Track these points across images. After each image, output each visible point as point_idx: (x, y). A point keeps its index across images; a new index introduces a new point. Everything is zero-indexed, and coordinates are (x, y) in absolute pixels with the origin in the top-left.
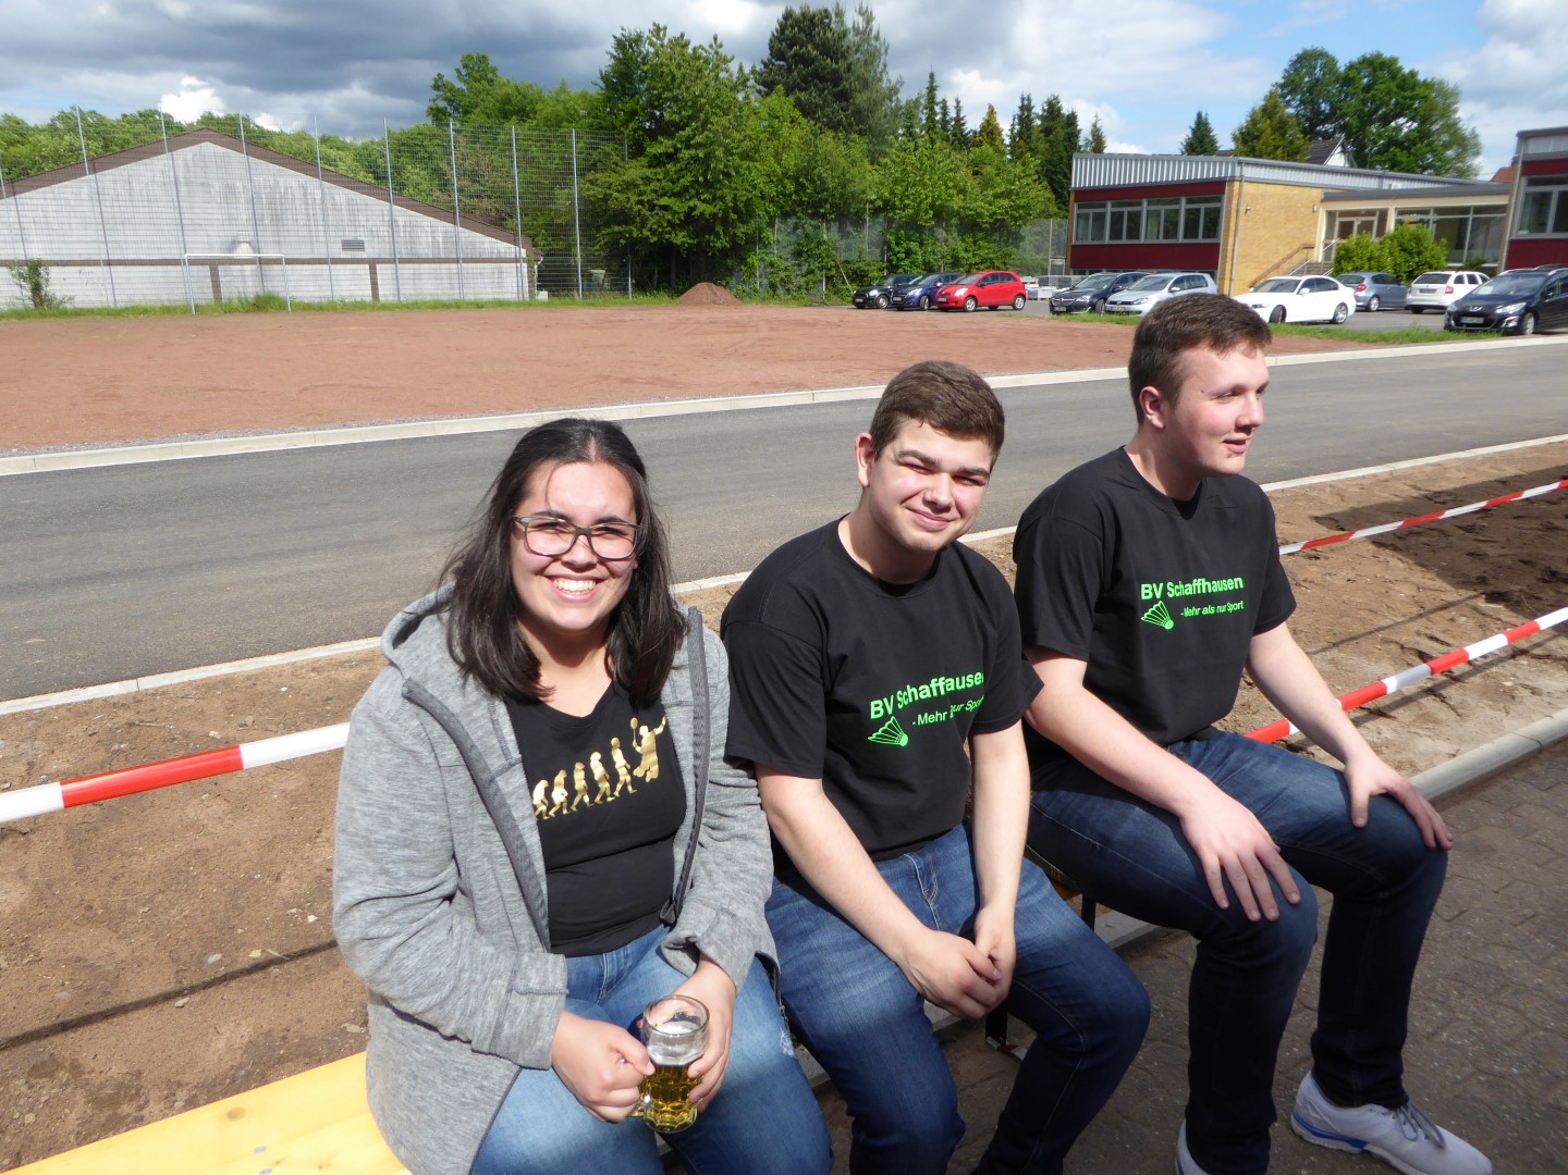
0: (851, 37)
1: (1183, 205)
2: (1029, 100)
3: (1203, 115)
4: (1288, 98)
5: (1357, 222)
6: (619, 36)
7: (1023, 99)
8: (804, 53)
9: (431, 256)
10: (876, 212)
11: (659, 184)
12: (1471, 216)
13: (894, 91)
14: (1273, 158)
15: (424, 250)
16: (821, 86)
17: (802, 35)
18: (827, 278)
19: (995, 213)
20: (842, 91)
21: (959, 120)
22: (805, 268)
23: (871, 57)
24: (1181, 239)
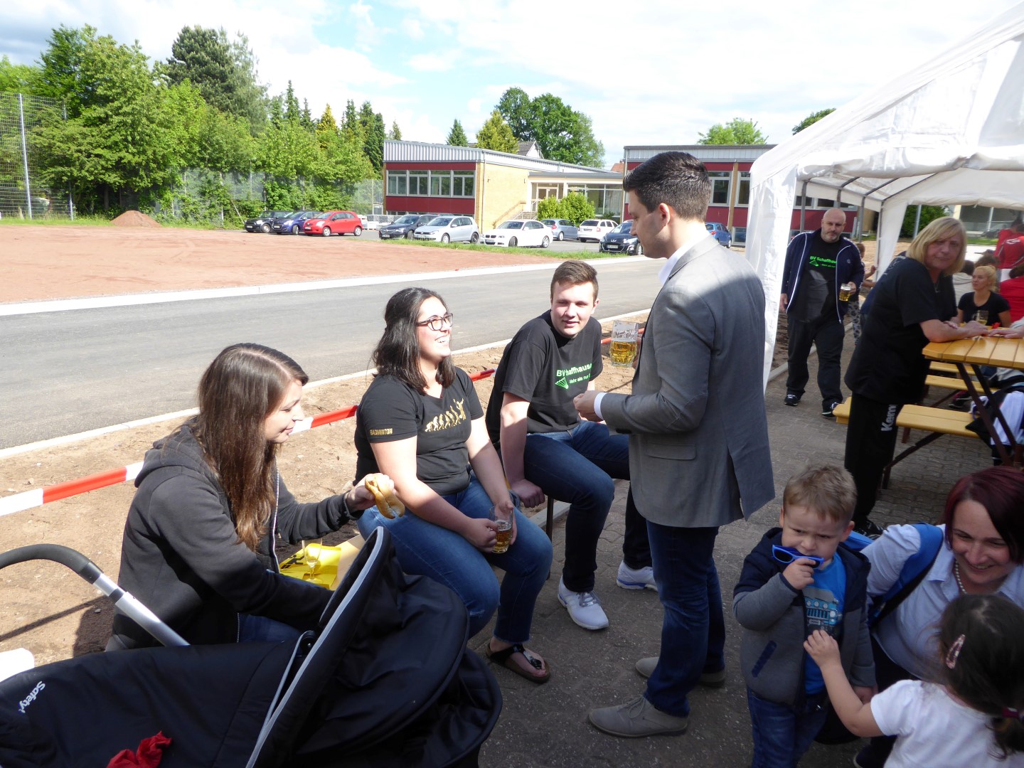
0: (232, 51)
1: (452, 175)
2: (352, 103)
3: (458, 121)
4: (504, 115)
6: (57, 30)
7: (349, 102)
8: (199, 57)
10: (258, 168)
11: (93, 139)
12: (605, 189)
13: (264, 89)
14: (500, 150)
16: (213, 81)
17: (197, 45)
18: (224, 211)
19: (337, 174)
20: (227, 86)
21: (307, 112)
22: (208, 204)
23: (247, 65)
24: (452, 195)
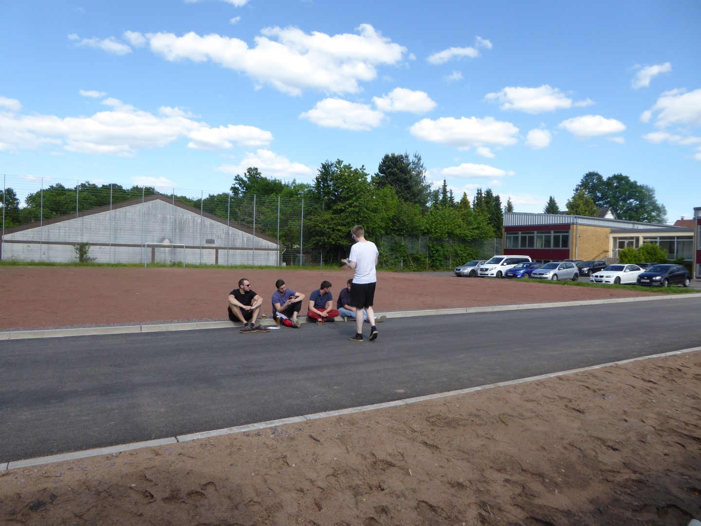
0: (411, 166)
1: (552, 234)
2: (481, 190)
3: (553, 198)
4: (584, 191)
5: (626, 241)
6: (324, 164)
7: (478, 190)
8: (393, 171)
9: (241, 247)
10: (424, 234)
11: (337, 221)
13: (428, 186)
14: (584, 215)
15: (238, 245)
16: (400, 184)
17: (392, 165)
18: (403, 260)
19: (473, 236)
20: (408, 186)
21: (451, 198)
22: (394, 256)
23: (419, 173)
24: (552, 247)
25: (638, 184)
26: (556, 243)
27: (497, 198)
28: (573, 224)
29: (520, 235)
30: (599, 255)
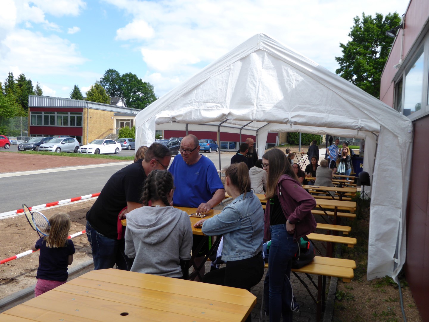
1: (69, 115)
3: (77, 86)
24: (69, 126)
25: (143, 81)
26: (72, 123)
27: (29, 83)
28: (85, 107)
29: (43, 114)
30: (106, 132)
